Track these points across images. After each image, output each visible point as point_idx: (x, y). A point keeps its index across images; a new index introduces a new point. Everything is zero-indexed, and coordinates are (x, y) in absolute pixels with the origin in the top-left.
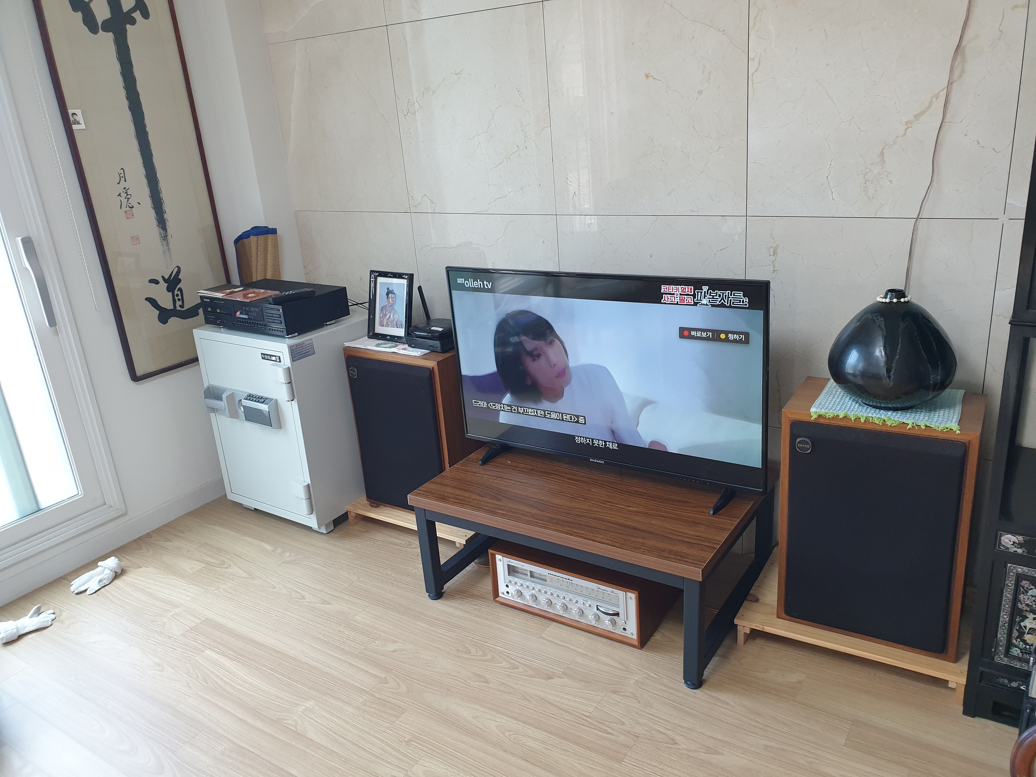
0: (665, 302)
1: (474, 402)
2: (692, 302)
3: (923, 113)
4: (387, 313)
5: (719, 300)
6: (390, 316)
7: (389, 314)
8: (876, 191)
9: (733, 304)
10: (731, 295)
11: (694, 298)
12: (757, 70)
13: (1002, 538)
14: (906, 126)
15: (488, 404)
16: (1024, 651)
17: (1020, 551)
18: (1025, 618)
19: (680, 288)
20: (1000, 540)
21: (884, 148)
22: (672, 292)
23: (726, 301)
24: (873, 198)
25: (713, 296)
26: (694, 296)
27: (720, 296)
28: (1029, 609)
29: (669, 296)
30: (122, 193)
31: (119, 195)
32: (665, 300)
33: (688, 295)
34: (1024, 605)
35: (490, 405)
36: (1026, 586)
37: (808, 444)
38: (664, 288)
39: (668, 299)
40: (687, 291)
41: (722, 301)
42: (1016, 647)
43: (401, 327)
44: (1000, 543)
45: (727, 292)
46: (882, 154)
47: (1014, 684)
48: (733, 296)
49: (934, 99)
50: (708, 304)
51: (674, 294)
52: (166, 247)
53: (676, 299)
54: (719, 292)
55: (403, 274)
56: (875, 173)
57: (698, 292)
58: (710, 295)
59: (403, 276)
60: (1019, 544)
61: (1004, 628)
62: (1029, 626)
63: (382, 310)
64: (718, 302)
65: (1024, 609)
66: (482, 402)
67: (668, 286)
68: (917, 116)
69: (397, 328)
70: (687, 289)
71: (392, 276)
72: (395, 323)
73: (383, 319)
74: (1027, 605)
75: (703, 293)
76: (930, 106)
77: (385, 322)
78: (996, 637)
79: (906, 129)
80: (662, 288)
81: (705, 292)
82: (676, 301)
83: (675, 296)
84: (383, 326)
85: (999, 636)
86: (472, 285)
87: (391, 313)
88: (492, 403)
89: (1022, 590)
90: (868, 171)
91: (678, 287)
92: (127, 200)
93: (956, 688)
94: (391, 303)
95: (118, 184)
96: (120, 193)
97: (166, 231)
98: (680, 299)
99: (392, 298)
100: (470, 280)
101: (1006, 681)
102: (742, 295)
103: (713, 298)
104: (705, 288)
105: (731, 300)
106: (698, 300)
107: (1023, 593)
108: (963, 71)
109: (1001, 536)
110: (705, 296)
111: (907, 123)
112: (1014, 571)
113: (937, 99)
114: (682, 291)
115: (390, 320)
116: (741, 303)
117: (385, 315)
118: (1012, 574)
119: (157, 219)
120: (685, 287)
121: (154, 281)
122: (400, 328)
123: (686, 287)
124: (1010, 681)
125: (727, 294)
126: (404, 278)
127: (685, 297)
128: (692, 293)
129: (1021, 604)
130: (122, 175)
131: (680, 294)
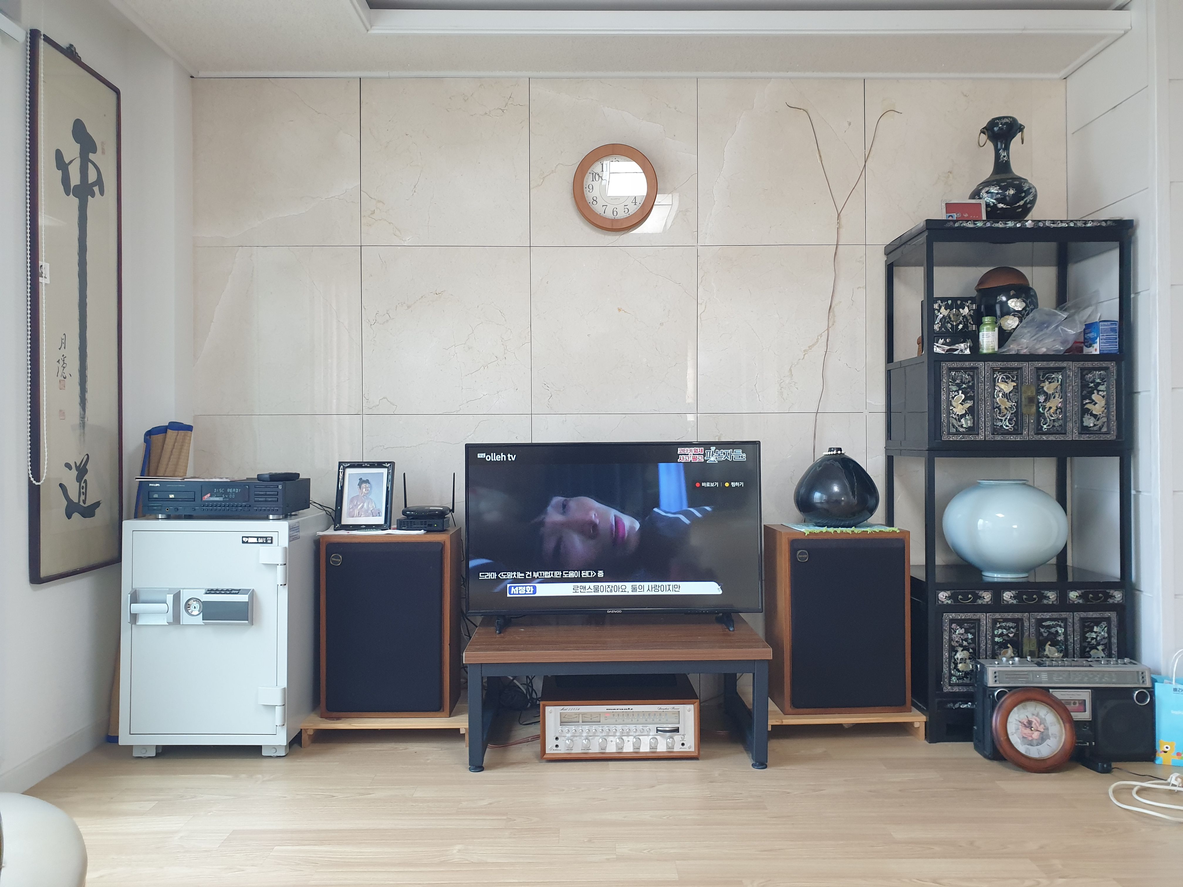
0: (680, 461)
1: (482, 575)
2: (703, 459)
3: (814, 345)
4: (359, 503)
5: (724, 457)
6: (363, 507)
7: (362, 504)
8: (788, 395)
9: (734, 459)
10: (733, 453)
11: (704, 456)
12: (704, 312)
13: (939, 595)
14: (804, 353)
15: (497, 574)
16: (959, 678)
17: (949, 602)
18: (957, 652)
19: (693, 450)
20: (938, 596)
21: (791, 367)
22: (686, 453)
23: (729, 457)
24: (786, 399)
25: (719, 454)
26: (704, 455)
27: (724, 454)
28: (958, 645)
29: (684, 456)
30: (60, 359)
31: (58, 361)
32: (680, 459)
33: (699, 454)
34: (955, 642)
35: (501, 575)
36: (955, 628)
37: (805, 554)
38: (680, 451)
39: (683, 458)
40: (698, 451)
41: (726, 457)
42: (954, 676)
43: (378, 515)
44: (938, 599)
45: (730, 450)
46: (790, 370)
47: (957, 706)
48: (734, 453)
49: (819, 337)
50: (715, 460)
51: (688, 454)
52: (82, 431)
53: (690, 458)
54: (724, 451)
55: (384, 463)
56: (787, 383)
57: (707, 452)
58: (717, 454)
59: (384, 465)
60: (949, 597)
61: (946, 663)
62: (960, 657)
63: (351, 501)
64: (723, 458)
65: (956, 645)
66: (492, 573)
67: (683, 449)
68: (810, 347)
69: (373, 516)
70: (698, 450)
71: (368, 465)
72: (369, 512)
73: (354, 510)
74: (957, 642)
75: (711, 452)
76: (817, 342)
77: (356, 512)
78: (942, 671)
79: (804, 355)
80: (679, 450)
81: (713, 451)
82: (690, 460)
83: (689, 456)
84: (353, 517)
85: (944, 670)
86: (493, 459)
87: (364, 503)
88: (502, 573)
89: (953, 631)
90: (782, 381)
91: (691, 448)
92: (63, 368)
93: (919, 727)
94: (365, 493)
95: (60, 349)
96: (59, 360)
97: (85, 412)
98: (693, 458)
99: (365, 488)
100: (492, 454)
101: (952, 705)
102: (741, 452)
103: (719, 456)
104: (713, 448)
105: (733, 456)
106: (707, 458)
107: (954, 634)
108: (834, 322)
109: (938, 594)
110: (713, 454)
111: (805, 351)
112: (948, 618)
113: (821, 337)
114: (695, 451)
115: (363, 510)
116: (741, 458)
117: (356, 506)
118: (946, 621)
119: (80, 396)
120: (696, 448)
121: (68, 466)
122: (376, 516)
123: (698, 448)
124: (954, 704)
125: (730, 452)
126: (385, 467)
127: (697, 456)
128: (703, 453)
129: (954, 642)
130: (63, 341)
131: (693, 454)
